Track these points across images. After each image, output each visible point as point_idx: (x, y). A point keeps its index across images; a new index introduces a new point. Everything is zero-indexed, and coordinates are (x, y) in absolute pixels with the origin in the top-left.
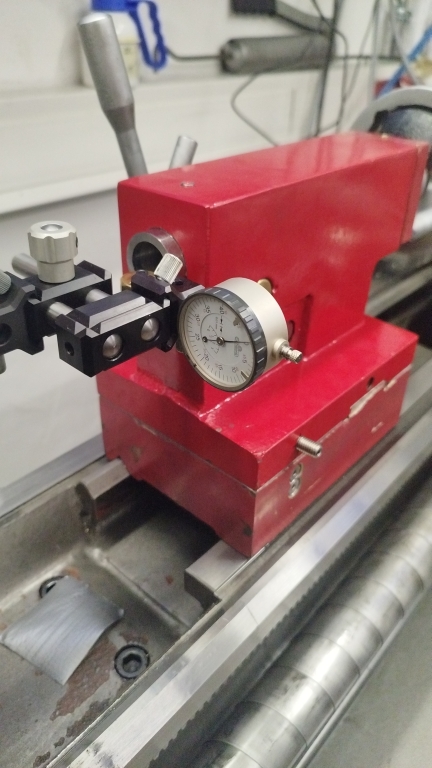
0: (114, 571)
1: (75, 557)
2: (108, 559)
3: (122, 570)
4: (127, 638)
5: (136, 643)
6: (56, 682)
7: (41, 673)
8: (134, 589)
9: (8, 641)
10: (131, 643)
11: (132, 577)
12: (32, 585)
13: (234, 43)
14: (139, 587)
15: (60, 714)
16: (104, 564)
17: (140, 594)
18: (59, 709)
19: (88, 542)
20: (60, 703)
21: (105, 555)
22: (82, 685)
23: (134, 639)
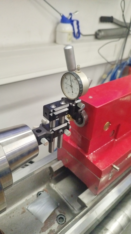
0: (57, 191)
1: (47, 186)
2: (55, 187)
3: (59, 191)
4: (60, 212)
5: (62, 214)
6: (41, 222)
7: (37, 219)
8: (62, 197)
9: (29, 209)
10: (61, 214)
11: (62, 194)
12: (35, 193)
13: (100, 31)
14: (64, 197)
15: (42, 232)
16: (54, 188)
17: (64, 199)
18: (41, 230)
19: (50, 182)
20: (42, 228)
21: (55, 186)
22: (48, 224)
23: (62, 213)
